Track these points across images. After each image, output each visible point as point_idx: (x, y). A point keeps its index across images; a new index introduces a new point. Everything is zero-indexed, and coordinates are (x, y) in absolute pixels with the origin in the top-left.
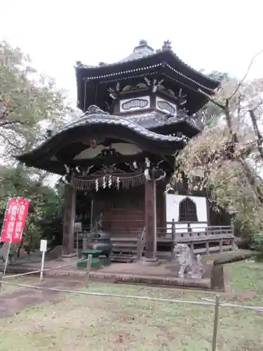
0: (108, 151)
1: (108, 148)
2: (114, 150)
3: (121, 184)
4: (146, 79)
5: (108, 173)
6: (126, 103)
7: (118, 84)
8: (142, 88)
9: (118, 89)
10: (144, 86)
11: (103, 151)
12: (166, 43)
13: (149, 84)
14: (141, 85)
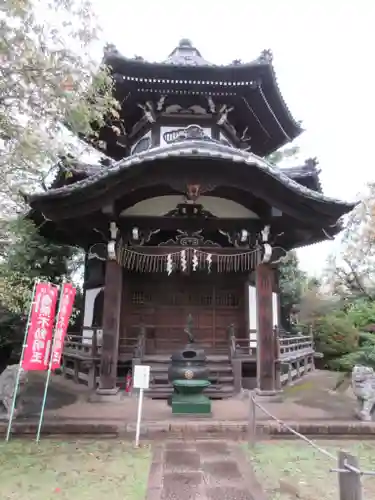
0: (190, 208)
1: (190, 202)
2: (199, 207)
3: (214, 264)
4: (210, 101)
5: (189, 244)
6: (171, 133)
7: (162, 100)
8: (200, 114)
9: (160, 108)
10: (203, 111)
11: (181, 206)
12: (266, 53)
13: (213, 111)
14: (198, 109)
